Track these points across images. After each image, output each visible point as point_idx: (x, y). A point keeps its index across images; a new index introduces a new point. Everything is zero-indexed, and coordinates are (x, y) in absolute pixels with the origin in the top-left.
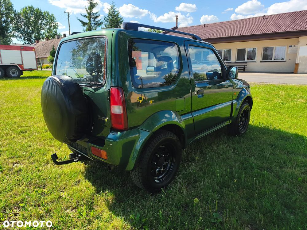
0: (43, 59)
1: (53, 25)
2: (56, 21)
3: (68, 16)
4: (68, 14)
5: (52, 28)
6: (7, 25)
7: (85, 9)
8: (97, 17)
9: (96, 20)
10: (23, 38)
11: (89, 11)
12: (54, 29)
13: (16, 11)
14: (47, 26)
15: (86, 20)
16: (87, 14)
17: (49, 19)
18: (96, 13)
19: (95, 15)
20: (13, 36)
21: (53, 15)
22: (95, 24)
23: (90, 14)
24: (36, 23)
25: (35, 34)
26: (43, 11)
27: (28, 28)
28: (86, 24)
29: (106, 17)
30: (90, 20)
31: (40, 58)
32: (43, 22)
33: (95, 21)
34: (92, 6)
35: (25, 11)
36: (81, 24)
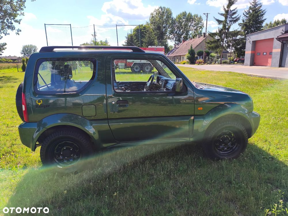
0: (183, 56)
1: (199, 25)
2: (202, 21)
3: (207, 17)
4: (207, 15)
5: (198, 29)
6: (166, 30)
7: (223, 8)
8: (234, 13)
9: (233, 17)
10: (175, 39)
11: (227, 9)
12: (200, 29)
13: (174, 18)
14: (194, 27)
15: (223, 18)
16: (224, 12)
17: (197, 21)
18: (234, 10)
19: (233, 12)
20: (169, 38)
21: (201, 16)
22: (231, 21)
23: (227, 12)
24: (186, 25)
25: (184, 35)
26: (193, 15)
27: (180, 31)
28: (222, 21)
29: (246, 11)
30: (226, 18)
31: (182, 55)
32: (192, 24)
33: (231, 18)
34: (231, 3)
35: (179, 17)
36: (217, 23)
